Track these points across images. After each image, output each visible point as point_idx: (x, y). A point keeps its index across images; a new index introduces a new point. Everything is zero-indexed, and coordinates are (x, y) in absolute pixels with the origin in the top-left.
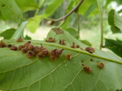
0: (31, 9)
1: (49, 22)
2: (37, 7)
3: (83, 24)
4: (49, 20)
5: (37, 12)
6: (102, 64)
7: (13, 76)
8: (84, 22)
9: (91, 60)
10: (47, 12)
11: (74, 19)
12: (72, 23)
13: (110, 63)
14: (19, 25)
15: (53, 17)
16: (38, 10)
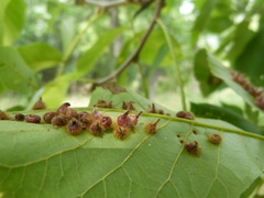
0: (47, 65)
1: (89, 86)
2: (58, 59)
3: (161, 84)
4: (87, 83)
5: (60, 70)
6: (216, 136)
7: (45, 174)
8: (161, 79)
9: (195, 132)
10: (80, 67)
11: (139, 76)
12: (136, 84)
13: (229, 134)
14: (30, 99)
15: (95, 75)
16: (62, 65)
